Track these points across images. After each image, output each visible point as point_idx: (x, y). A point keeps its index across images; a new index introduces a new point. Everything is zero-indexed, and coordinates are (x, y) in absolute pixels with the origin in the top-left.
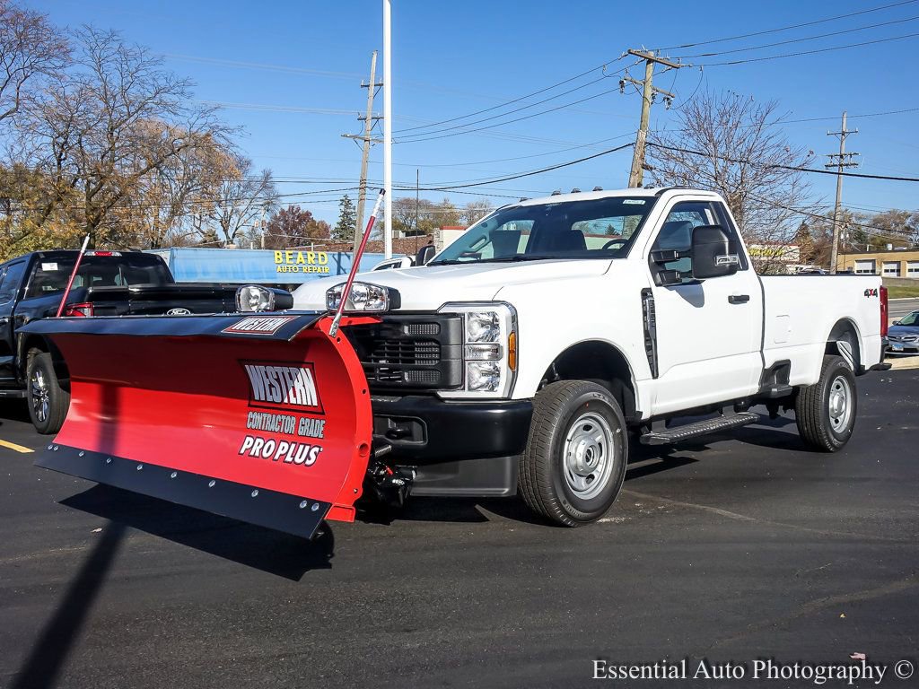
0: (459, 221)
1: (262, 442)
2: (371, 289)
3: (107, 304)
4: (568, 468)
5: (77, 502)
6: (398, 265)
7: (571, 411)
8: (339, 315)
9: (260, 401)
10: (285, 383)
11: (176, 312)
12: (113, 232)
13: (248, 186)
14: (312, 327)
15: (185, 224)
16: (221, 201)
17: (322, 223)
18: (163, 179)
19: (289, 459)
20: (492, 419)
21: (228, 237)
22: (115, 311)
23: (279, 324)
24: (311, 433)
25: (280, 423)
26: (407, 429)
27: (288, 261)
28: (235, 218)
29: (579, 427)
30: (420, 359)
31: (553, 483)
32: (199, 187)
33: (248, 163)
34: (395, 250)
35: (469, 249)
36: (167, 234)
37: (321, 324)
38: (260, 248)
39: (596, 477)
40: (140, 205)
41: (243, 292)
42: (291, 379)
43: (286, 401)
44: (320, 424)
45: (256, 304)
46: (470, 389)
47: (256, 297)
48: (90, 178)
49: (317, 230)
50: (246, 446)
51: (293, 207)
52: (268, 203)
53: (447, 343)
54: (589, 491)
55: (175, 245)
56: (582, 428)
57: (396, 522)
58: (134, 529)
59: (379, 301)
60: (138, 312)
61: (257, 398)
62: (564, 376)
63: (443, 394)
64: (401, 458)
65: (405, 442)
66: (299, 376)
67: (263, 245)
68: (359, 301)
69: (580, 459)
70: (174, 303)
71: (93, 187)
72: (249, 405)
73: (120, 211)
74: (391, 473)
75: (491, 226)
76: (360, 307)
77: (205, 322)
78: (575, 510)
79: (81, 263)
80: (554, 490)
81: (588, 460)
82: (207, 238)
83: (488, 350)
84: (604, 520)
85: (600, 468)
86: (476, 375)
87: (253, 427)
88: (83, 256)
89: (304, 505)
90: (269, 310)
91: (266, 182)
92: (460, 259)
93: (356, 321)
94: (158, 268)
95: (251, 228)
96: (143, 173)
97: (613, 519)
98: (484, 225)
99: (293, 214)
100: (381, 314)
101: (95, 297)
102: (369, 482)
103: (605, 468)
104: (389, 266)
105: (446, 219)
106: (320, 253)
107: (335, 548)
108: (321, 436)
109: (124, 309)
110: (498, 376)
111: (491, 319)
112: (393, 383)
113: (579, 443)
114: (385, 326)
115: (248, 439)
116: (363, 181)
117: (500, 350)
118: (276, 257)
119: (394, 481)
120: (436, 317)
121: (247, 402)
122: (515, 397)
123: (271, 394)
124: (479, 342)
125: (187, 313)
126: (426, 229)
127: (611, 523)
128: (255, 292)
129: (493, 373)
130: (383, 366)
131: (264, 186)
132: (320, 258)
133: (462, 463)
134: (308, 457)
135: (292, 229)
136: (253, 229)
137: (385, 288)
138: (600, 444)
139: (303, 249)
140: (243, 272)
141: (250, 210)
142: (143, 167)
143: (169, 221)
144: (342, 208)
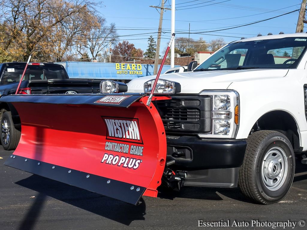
0: (208, 49)
1: (112, 156)
2: (166, 83)
3: (38, 88)
4: (264, 175)
5: (23, 183)
6: (177, 71)
7: (266, 146)
8: (151, 95)
9: (112, 136)
10: (124, 128)
11: (70, 93)
12: (39, 53)
13: (104, 32)
14: (138, 101)
15: (73, 50)
16: (90, 39)
17: (139, 50)
18: (63, 28)
19: (125, 165)
20: (226, 149)
21: (93, 57)
22: (41, 92)
23: (122, 99)
24: (136, 153)
25: (121, 148)
26: (183, 152)
27: (122, 69)
28: (97, 47)
29: (270, 154)
30: (190, 118)
31: (256, 181)
32: (80, 32)
33: (104, 20)
34: (175, 64)
35: (214, 63)
36: (64, 55)
37: (142, 99)
38: (109, 62)
39: (278, 180)
40: (52, 41)
41: (104, 83)
42: (127, 126)
43: (124, 137)
44: (141, 149)
45: (110, 89)
46: (215, 134)
47: (110, 86)
48: (29, 27)
49: (137, 53)
50: (104, 159)
51: (125, 42)
52: (113, 40)
53: (204, 110)
54: (275, 187)
55: (68, 60)
56: (271, 154)
57: (176, 198)
58: (50, 197)
59: (170, 89)
60: (52, 92)
61: (110, 135)
62: (263, 128)
63: (201, 136)
64: (179, 167)
65: (181, 159)
66: (131, 125)
67: (110, 61)
68: (160, 89)
69: (270, 170)
70: (69, 88)
71: (30, 32)
72: (107, 139)
73: (43, 43)
74: (175, 174)
75: (226, 52)
76: (160, 91)
77: (85, 98)
78: (267, 196)
79: (27, 69)
80: (257, 186)
81: (274, 171)
82: (84, 57)
83: (224, 114)
84: (282, 202)
85: (280, 175)
86: (218, 126)
87: (108, 149)
88: (28, 65)
89: (132, 188)
90: (116, 92)
91: (112, 29)
92: (209, 68)
93: (159, 98)
94: (62, 71)
95: (104, 52)
96: (53, 25)
97: (286, 202)
98: (222, 51)
99: (125, 45)
100: (171, 95)
101: (32, 85)
102: (165, 178)
103: (283, 175)
104: (173, 71)
105: (201, 48)
106: (138, 65)
107: (146, 210)
108: (141, 155)
109: (45, 91)
110: (229, 127)
111: (226, 98)
112: (176, 130)
113: (270, 162)
114: (173, 101)
115: (106, 155)
116: (160, 29)
117: (230, 114)
118: (117, 66)
119: (176, 178)
120: (198, 97)
121: (105, 137)
122: (237, 138)
123: (117, 134)
124: (220, 110)
125: (75, 93)
126: (191, 53)
127: (285, 203)
128: (109, 83)
129: (227, 126)
130: (171, 121)
131: (111, 32)
132: (138, 67)
133: (210, 170)
134: (135, 165)
135: (124, 53)
136: (105, 53)
137: (173, 82)
138: (281, 163)
139: (130, 63)
140: (100, 74)
141: (104, 43)
142: (54, 22)
143: (65, 49)
144: (149, 42)
